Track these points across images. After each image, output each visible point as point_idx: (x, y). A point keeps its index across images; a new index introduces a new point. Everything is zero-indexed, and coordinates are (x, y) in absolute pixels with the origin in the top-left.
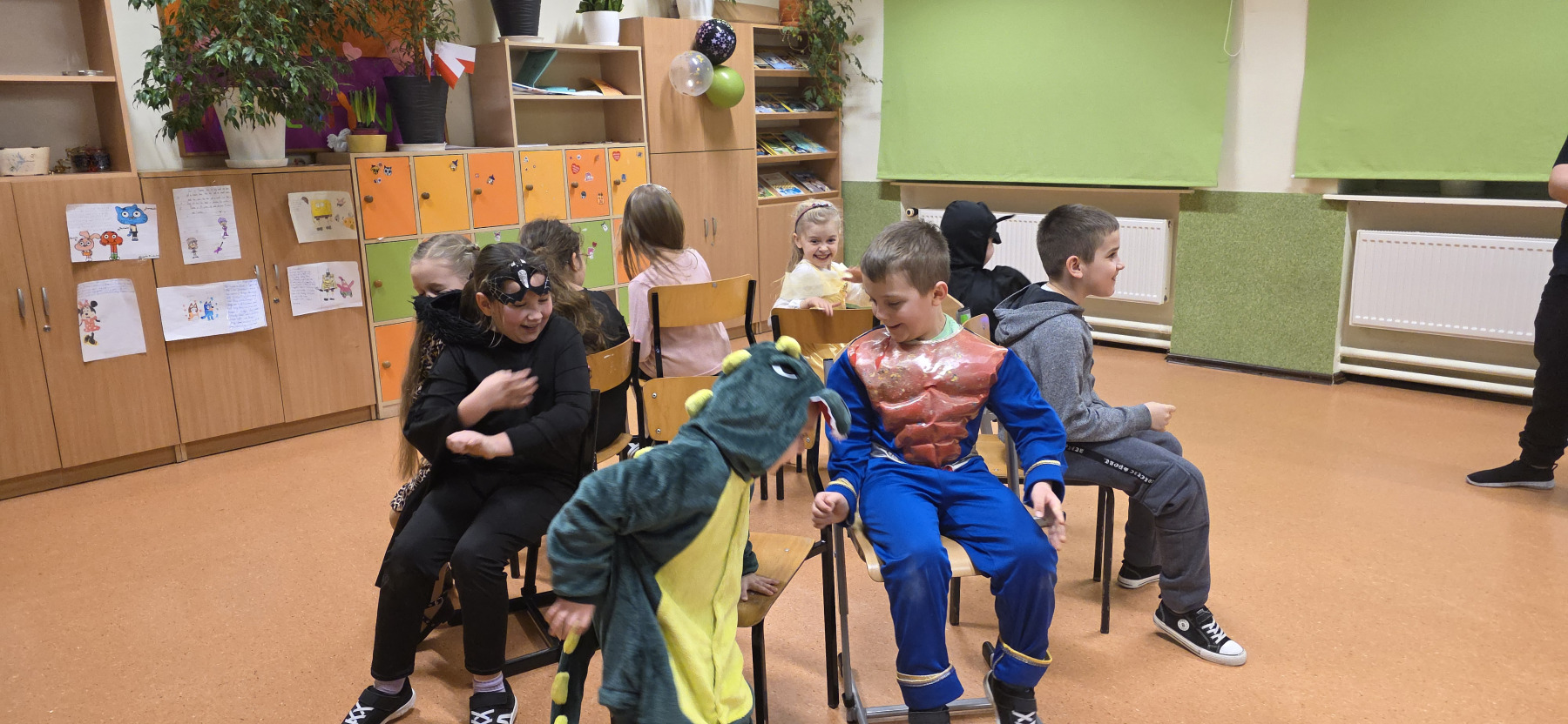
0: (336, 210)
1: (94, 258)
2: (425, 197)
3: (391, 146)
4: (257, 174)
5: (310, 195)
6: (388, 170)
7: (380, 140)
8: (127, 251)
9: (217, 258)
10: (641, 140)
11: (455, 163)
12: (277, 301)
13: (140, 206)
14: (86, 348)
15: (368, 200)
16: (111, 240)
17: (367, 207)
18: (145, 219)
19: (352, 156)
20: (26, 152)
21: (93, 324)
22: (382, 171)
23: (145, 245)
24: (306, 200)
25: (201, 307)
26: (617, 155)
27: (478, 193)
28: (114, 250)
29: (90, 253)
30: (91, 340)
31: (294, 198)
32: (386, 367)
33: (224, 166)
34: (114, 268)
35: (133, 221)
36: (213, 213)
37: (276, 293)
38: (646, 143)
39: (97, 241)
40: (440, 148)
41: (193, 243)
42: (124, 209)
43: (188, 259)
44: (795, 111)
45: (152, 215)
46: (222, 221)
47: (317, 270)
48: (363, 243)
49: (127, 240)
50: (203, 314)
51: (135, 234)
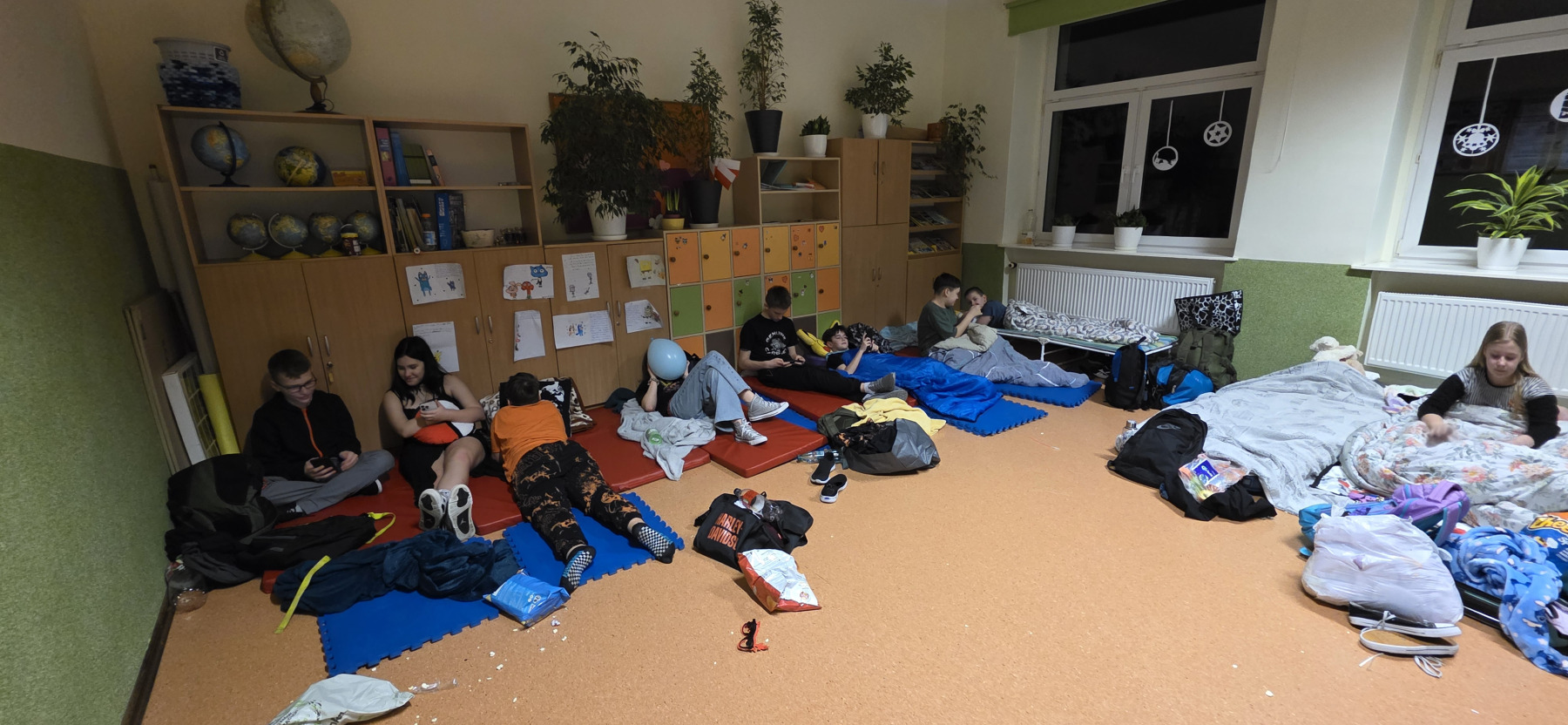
0: (654, 267)
1: (518, 298)
3: (687, 226)
4: (609, 245)
5: (640, 258)
6: (685, 241)
8: (536, 293)
9: (586, 297)
10: (836, 219)
11: (724, 236)
12: (618, 325)
14: (515, 352)
19: (665, 232)
20: (482, 233)
21: (517, 339)
24: (637, 260)
25: (576, 328)
26: (822, 229)
28: (529, 293)
29: (516, 295)
30: (516, 348)
31: (631, 260)
33: (592, 240)
35: (539, 275)
36: (584, 269)
37: (618, 318)
38: (840, 221)
39: (519, 288)
40: (715, 226)
41: (573, 288)
42: (535, 268)
43: (570, 298)
44: (934, 199)
45: (550, 271)
46: (589, 275)
47: (641, 305)
48: (669, 287)
49: (536, 287)
50: (577, 332)
51: (540, 283)
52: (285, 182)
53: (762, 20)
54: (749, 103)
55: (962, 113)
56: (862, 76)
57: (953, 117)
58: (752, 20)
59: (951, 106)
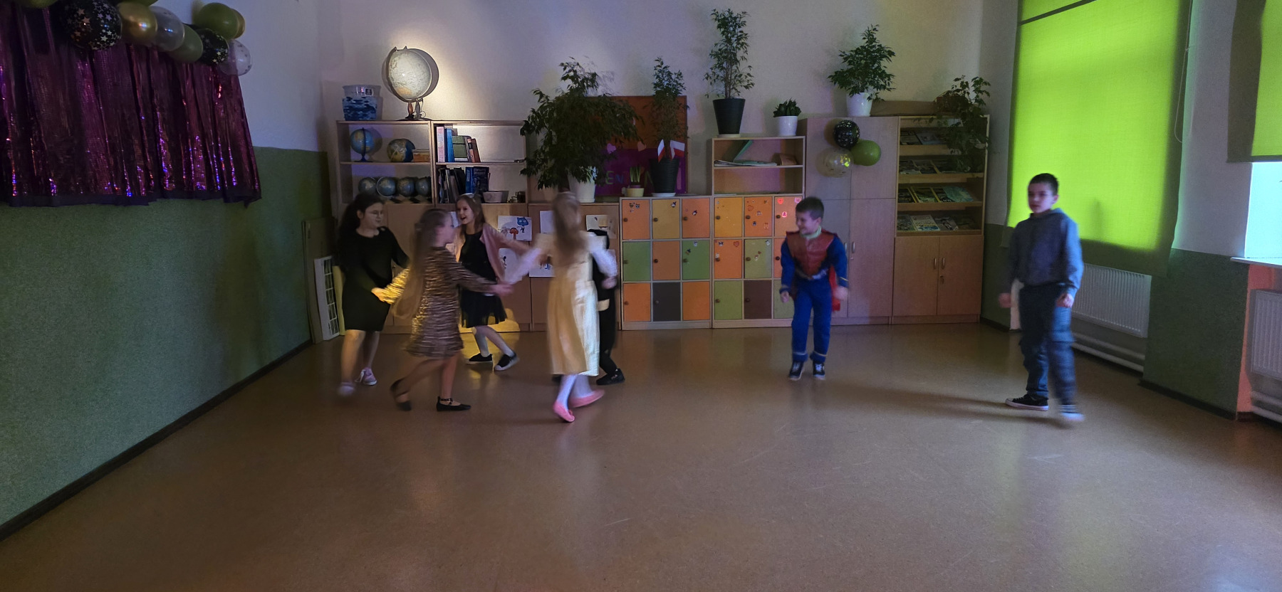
2: (656, 220)
5: (599, 217)
7: (642, 191)
10: (801, 192)
11: (675, 203)
13: (526, 218)
15: (626, 220)
16: (514, 232)
17: (624, 223)
18: (526, 223)
19: (624, 197)
22: (634, 207)
23: (525, 235)
26: (784, 201)
27: (685, 219)
28: (515, 236)
32: (626, 303)
39: (509, 231)
42: (521, 219)
44: (945, 176)
45: (530, 222)
48: (621, 241)
49: (520, 232)
51: (523, 229)
52: (391, 159)
53: (728, 24)
54: (719, 90)
55: (965, 85)
56: (846, 59)
57: (958, 90)
58: (719, 27)
59: (957, 80)
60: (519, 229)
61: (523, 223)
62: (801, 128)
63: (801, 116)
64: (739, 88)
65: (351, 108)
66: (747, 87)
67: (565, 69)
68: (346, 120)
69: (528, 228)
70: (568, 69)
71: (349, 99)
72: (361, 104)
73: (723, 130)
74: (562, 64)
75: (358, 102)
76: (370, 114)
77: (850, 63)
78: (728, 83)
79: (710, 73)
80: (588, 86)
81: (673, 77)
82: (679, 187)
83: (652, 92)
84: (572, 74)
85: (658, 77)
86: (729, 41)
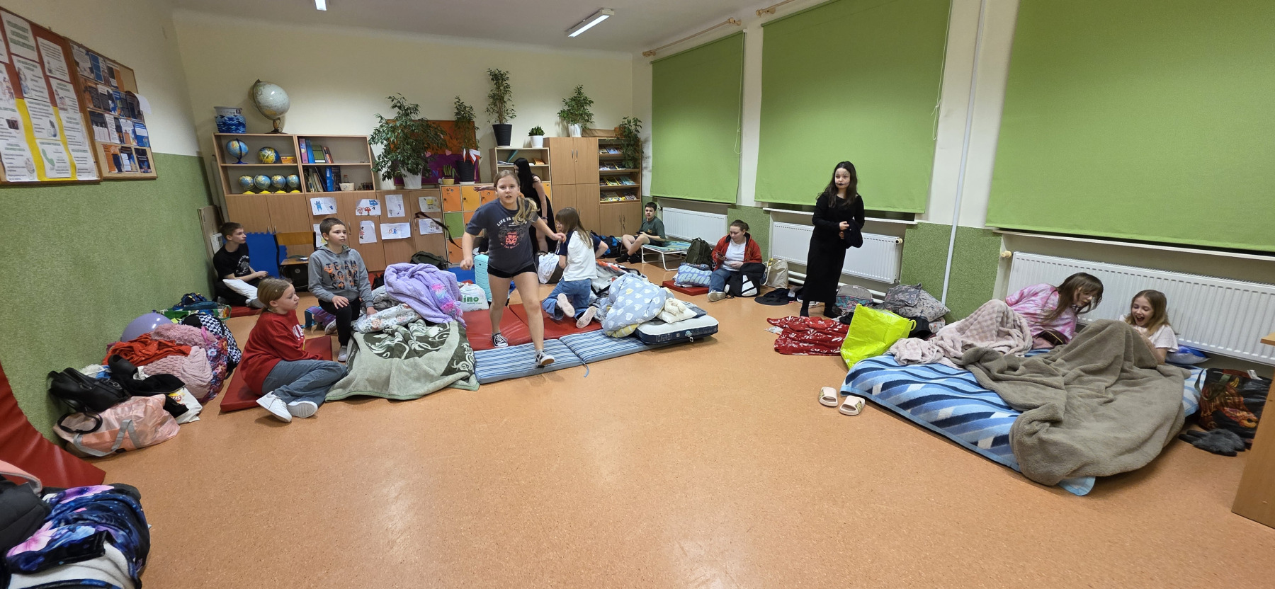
0: (434, 203)
1: (364, 215)
2: (465, 199)
3: (455, 182)
4: (411, 191)
5: (427, 197)
6: (452, 190)
7: (452, 180)
8: (372, 213)
9: (397, 216)
12: (415, 230)
13: (376, 200)
14: (360, 239)
15: (445, 200)
16: (368, 210)
17: (445, 202)
18: (377, 204)
19: (443, 185)
20: (347, 184)
21: (362, 233)
22: (450, 191)
23: (377, 211)
24: (425, 199)
25: (393, 230)
27: (483, 198)
28: (368, 213)
29: (362, 213)
30: (362, 237)
31: (421, 199)
32: (451, 252)
33: (403, 189)
34: (368, 218)
35: (373, 204)
36: (396, 202)
37: (415, 228)
39: (363, 210)
40: (473, 183)
41: (391, 211)
42: (372, 201)
43: (389, 216)
44: (620, 169)
45: (379, 203)
46: (399, 205)
47: (428, 221)
48: (444, 213)
49: (373, 210)
50: (393, 232)
51: (374, 208)
52: (261, 162)
53: (498, 78)
54: (494, 120)
55: (629, 122)
56: (566, 103)
57: (626, 124)
58: (492, 79)
59: (625, 118)
60: (371, 208)
61: (374, 203)
62: (546, 142)
63: (545, 136)
64: (507, 118)
65: (225, 124)
66: (511, 117)
67: (393, 101)
68: (220, 132)
69: (378, 207)
70: (395, 101)
71: (222, 117)
72: (233, 121)
73: (500, 143)
74: (390, 97)
75: (231, 119)
76: (241, 128)
77: (569, 106)
78: (501, 117)
79: (489, 108)
80: (411, 113)
81: (467, 109)
82: (475, 178)
83: (454, 118)
84: (399, 104)
85: (458, 109)
86: (498, 88)
